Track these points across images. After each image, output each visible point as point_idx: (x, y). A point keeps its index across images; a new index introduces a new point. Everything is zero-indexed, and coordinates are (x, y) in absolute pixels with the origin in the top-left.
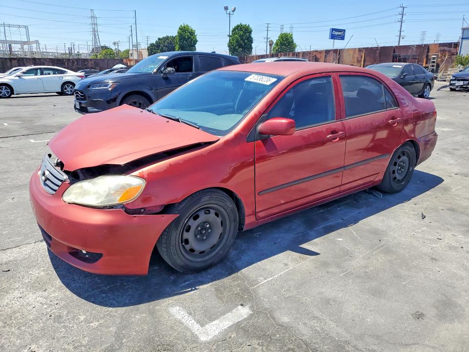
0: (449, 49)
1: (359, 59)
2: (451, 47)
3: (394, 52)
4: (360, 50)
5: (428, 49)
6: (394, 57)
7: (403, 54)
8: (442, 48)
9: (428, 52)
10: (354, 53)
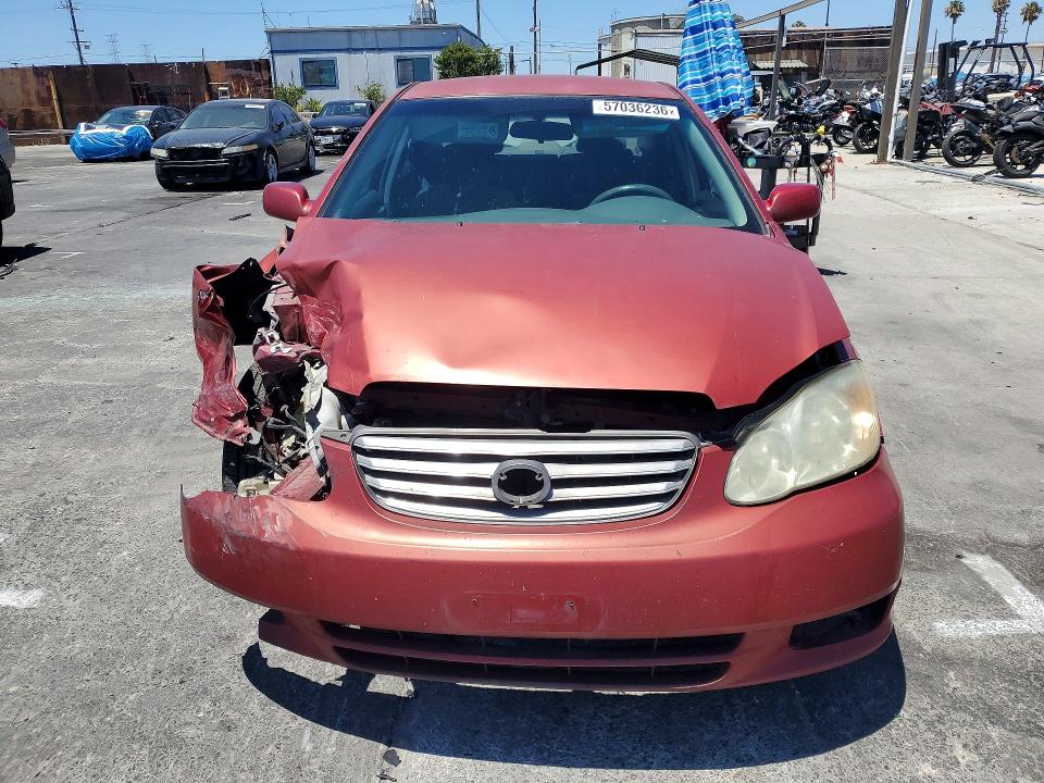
0: (247, 73)
1: (44, 95)
2: (251, 70)
3: (132, 79)
4: (39, 72)
5: (206, 72)
6: (134, 91)
7: (154, 84)
8: (235, 71)
9: (208, 79)
10: (24, 79)
